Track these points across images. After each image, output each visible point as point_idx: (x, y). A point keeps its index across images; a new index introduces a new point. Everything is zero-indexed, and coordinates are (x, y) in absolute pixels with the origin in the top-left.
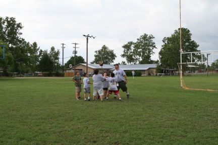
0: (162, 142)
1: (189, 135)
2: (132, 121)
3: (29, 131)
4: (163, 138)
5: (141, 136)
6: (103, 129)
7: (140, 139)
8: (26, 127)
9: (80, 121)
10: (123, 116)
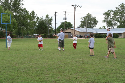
2: (112, 74)
3: (31, 80)
6: (89, 79)
8: (29, 77)
9: (71, 73)
10: (104, 70)
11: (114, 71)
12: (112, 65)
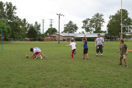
0: (111, 86)
1: (128, 82)
2: (90, 72)
3: (24, 78)
4: (111, 84)
6: (72, 77)
7: (96, 84)
8: (22, 75)
9: (56, 72)
10: (84, 69)
11: (91, 69)
12: (90, 65)
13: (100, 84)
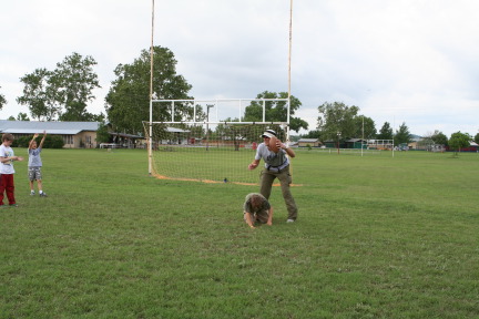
0: (96, 290)
1: (156, 274)
4: (99, 282)
5: (51, 281)
10: (11, 238)
11: (38, 239)
12: (34, 224)
13: (59, 285)
